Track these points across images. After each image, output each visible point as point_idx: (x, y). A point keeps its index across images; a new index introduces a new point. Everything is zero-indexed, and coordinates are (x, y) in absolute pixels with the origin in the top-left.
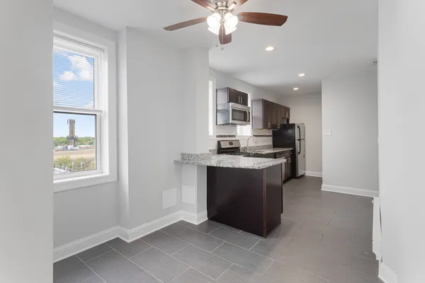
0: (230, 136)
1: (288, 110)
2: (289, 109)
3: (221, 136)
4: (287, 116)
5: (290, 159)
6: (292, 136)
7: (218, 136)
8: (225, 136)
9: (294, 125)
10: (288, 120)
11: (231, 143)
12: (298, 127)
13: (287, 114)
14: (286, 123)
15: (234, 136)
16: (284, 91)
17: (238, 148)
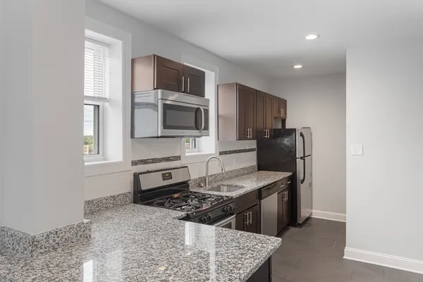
0: (167, 159)
1: (283, 103)
2: (286, 101)
3: (144, 162)
4: (282, 115)
5: (286, 193)
6: (291, 151)
7: (134, 163)
8: (154, 161)
9: (294, 130)
10: (284, 121)
11: (167, 176)
12: (302, 135)
13: (282, 110)
14: (280, 126)
15: (178, 158)
16: (276, 69)
17: (185, 184)
